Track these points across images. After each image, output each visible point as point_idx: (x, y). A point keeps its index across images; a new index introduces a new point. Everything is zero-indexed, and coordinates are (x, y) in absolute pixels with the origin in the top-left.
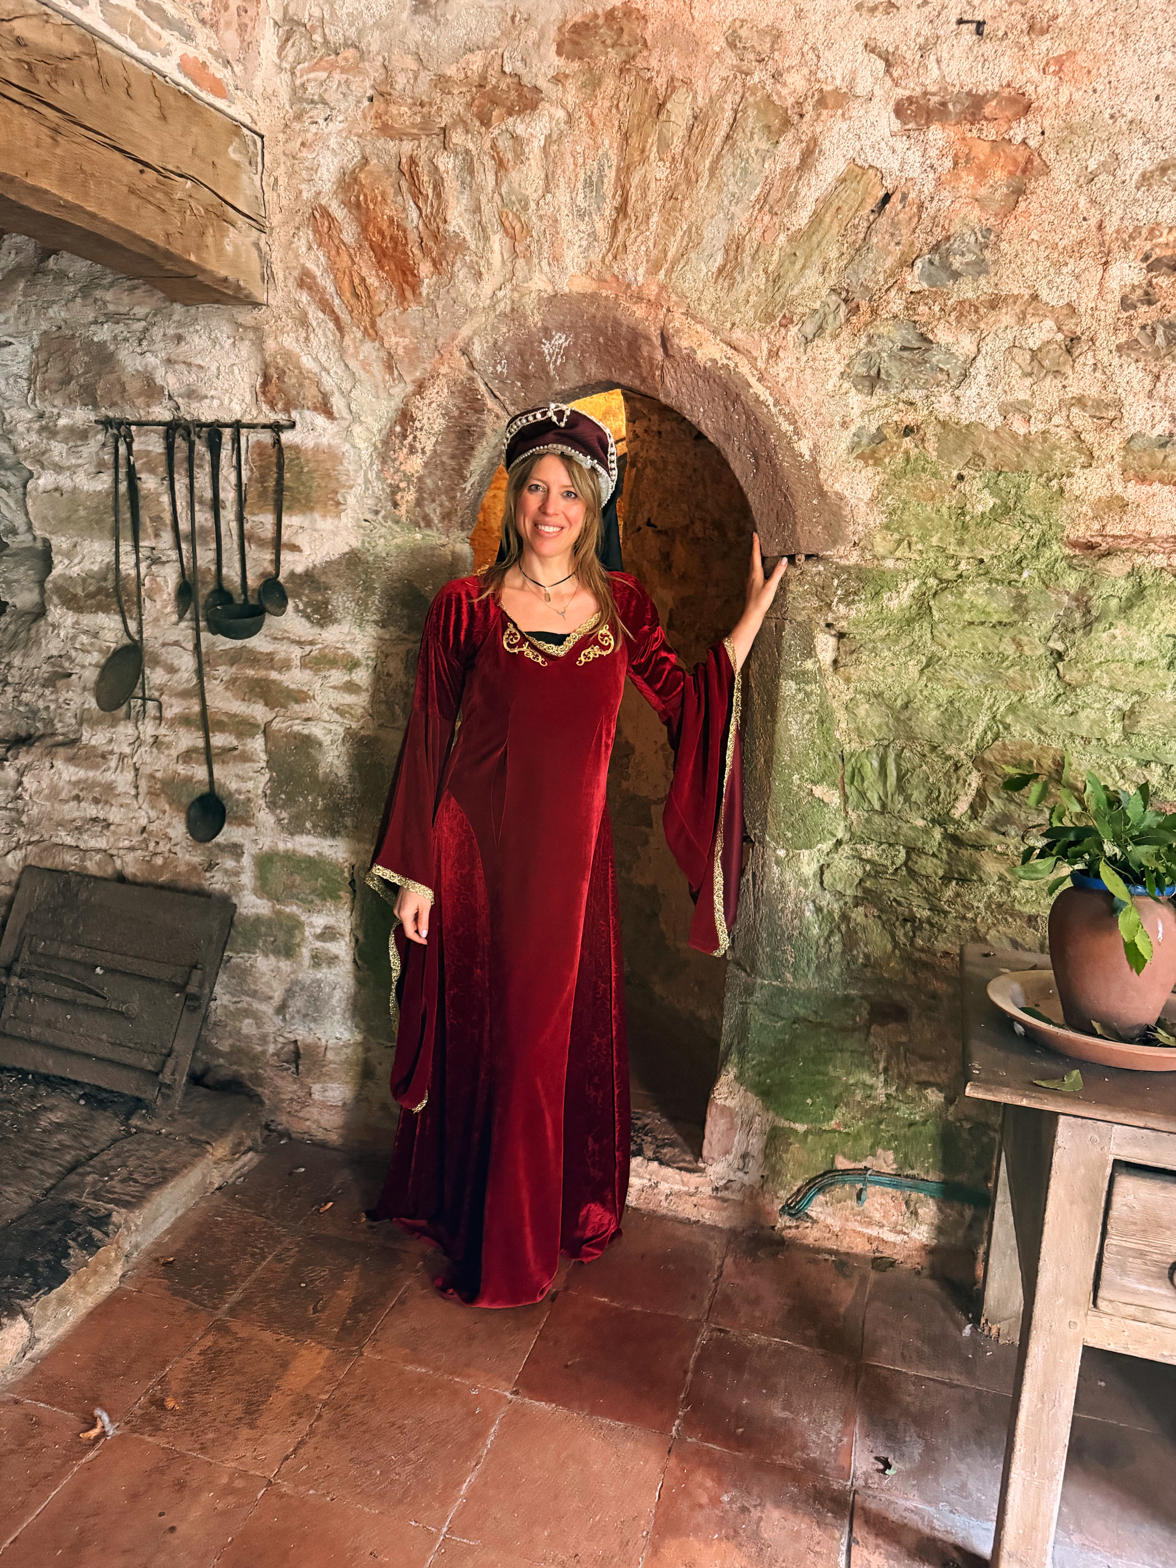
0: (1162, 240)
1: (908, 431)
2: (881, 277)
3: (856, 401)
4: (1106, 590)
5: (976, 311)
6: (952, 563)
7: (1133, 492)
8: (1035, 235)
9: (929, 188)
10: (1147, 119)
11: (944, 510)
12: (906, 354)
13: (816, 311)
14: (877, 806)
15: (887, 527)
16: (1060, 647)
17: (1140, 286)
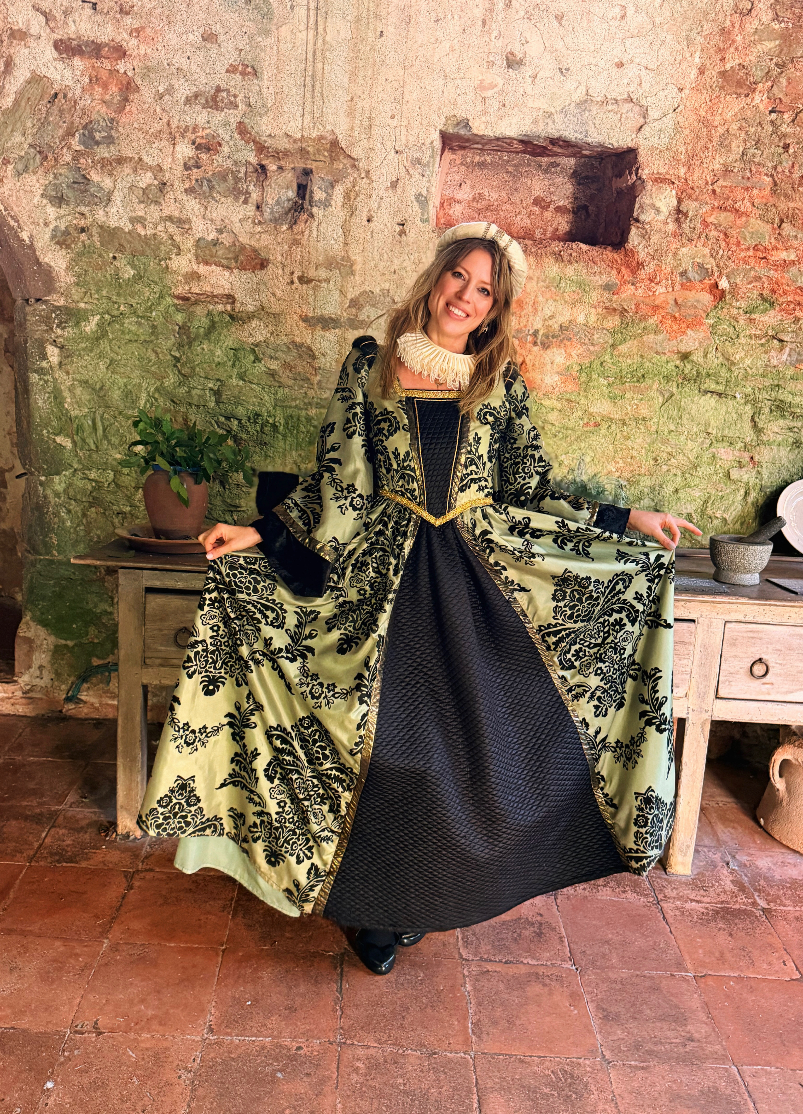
0: (199, 134)
1: (83, 230)
2: (57, 141)
3: (51, 211)
4: (196, 324)
5: (111, 164)
6: (116, 306)
7: (202, 269)
8: (136, 125)
9: (78, 92)
10: (185, 68)
11: (108, 276)
12: (76, 186)
13: (22, 157)
14: (93, 447)
15: (77, 284)
16: (177, 355)
17: (193, 158)
